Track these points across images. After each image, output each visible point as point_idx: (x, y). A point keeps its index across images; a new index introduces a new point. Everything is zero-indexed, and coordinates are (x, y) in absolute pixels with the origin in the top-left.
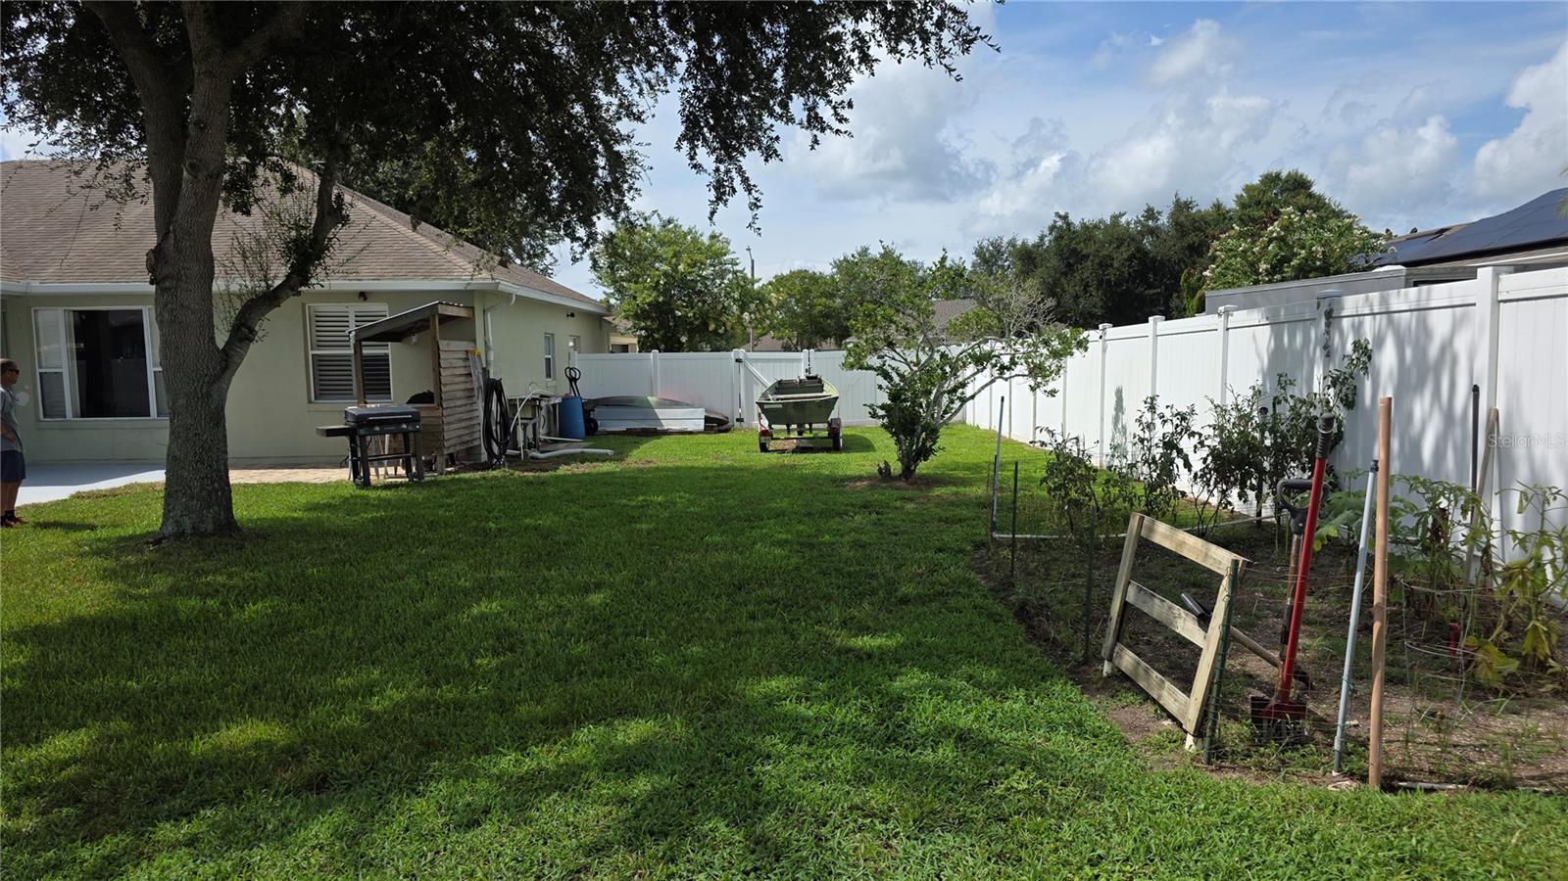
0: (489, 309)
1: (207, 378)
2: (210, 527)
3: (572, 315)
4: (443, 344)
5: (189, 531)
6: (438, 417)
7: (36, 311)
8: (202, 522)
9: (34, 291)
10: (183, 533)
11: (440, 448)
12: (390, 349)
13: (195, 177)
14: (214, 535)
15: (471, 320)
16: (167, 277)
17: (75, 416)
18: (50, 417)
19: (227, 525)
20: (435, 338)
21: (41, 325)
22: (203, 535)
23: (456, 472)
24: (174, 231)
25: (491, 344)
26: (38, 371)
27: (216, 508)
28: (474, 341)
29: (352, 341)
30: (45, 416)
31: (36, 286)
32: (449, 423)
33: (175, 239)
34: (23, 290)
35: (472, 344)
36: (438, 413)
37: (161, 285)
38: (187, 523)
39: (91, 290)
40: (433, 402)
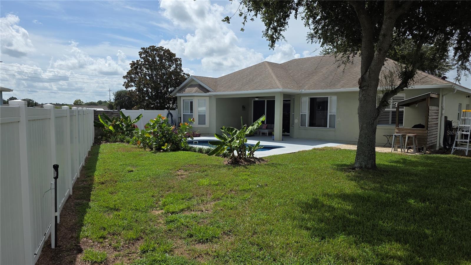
0: (444, 95)
1: (373, 118)
2: (370, 166)
3: (469, 97)
4: (430, 108)
5: (364, 167)
6: (426, 133)
7: (302, 98)
8: (368, 164)
9: (303, 92)
10: (362, 167)
11: (426, 144)
12: (404, 109)
13: (380, 53)
14: (371, 169)
15: (438, 99)
16: (365, 86)
17: (308, 126)
18: (302, 126)
19: (374, 166)
20: (428, 105)
21: (302, 102)
22: (368, 169)
23: (430, 154)
24: (369, 71)
25: (444, 107)
26: (301, 114)
27: (372, 160)
28: (438, 106)
29: (396, 106)
30: (301, 126)
31: (303, 91)
32: (429, 136)
33: (369, 73)
34: (300, 92)
35: (438, 107)
36: (426, 132)
37: (362, 89)
38: (363, 164)
39: (318, 92)
40: (424, 128)
